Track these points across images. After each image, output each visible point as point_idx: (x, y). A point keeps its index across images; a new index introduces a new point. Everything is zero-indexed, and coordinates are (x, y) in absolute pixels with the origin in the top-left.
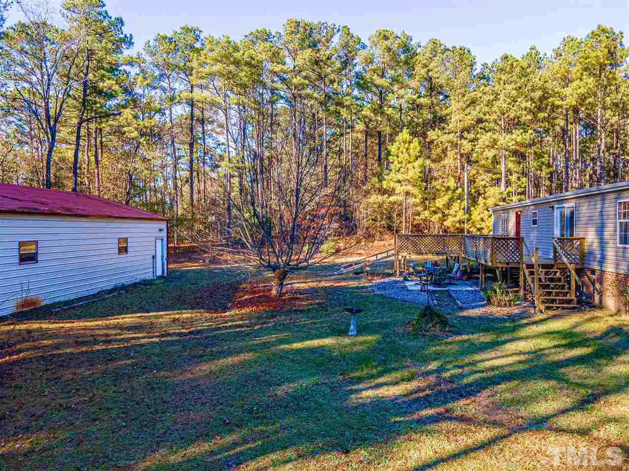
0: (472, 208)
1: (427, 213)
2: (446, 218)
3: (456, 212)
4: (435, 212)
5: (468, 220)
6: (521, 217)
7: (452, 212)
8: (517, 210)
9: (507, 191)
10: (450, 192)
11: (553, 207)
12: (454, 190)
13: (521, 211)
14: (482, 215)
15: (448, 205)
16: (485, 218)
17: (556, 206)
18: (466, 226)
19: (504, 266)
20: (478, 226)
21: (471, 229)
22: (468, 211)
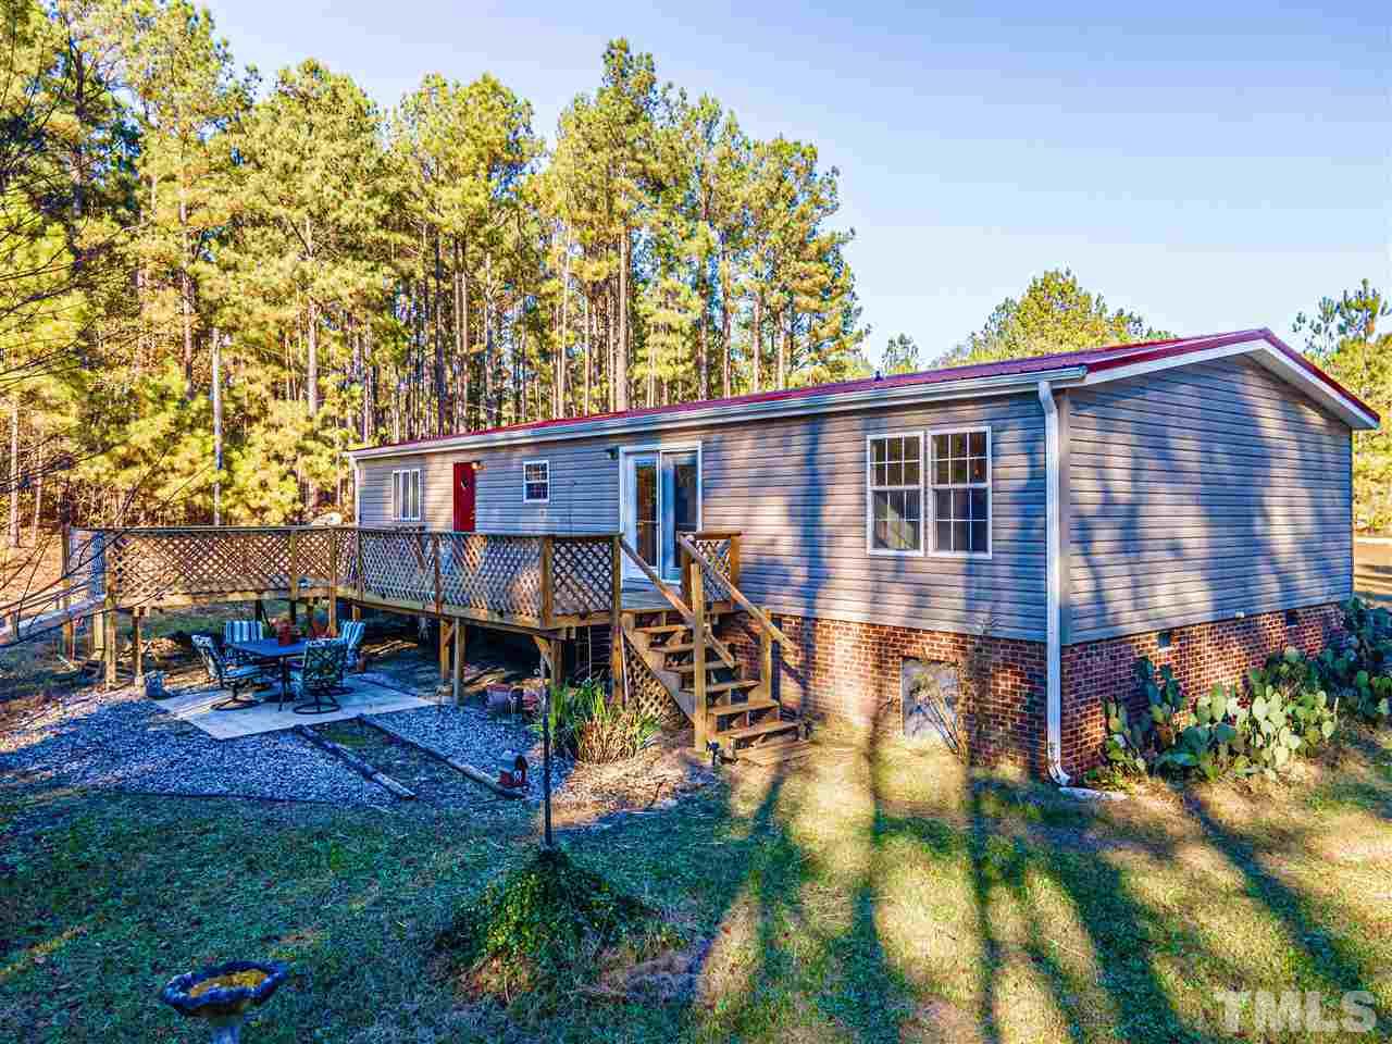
0: (235, 454)
1: (102, 463)
2: (160, 477)
3: (192, 462)
4: (126, 463)
5: (225, 486)
6: (478, 477)
7: (180, 461)
8: (461, 458)
9: (321, 415)
10: (171, 405)
11: (614, 452)
12: (183, 401)
13: (478, 462)
14: (261, 475)
15: (169, 442)
16: (273, 481)
17: (623, 449)
18: (218, 503)
19: (575, 623)
20: (254, 503)
21: (235, 512)
22: (226, 463)
